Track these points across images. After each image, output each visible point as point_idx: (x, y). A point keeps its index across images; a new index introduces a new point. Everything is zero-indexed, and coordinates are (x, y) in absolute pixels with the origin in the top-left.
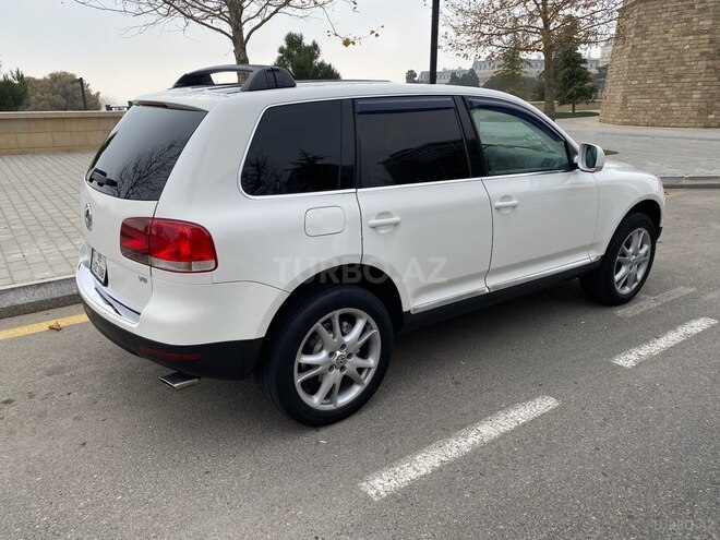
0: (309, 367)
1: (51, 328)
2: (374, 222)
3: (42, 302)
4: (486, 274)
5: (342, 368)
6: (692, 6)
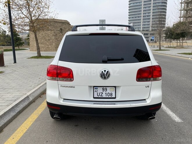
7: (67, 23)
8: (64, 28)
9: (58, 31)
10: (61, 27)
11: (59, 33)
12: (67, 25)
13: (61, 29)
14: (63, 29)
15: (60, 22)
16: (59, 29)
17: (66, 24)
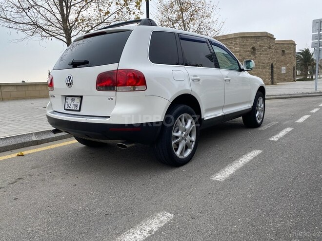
0: (177, 137)
1: (18, 155)
2: (193, 78)
3: (7, 147)
4: (223, 107)
5: (185, 140)
6: (232, 43)
7: (265, 36)
8: (260, 46)
9: (248, 51)
10: (254, 45)
11: (250, 56)
12: (265, 40)
13: (254, 48)
14: (257, 47)
15: (252, 37)
16: (249, 49)
17: (263, 38)
